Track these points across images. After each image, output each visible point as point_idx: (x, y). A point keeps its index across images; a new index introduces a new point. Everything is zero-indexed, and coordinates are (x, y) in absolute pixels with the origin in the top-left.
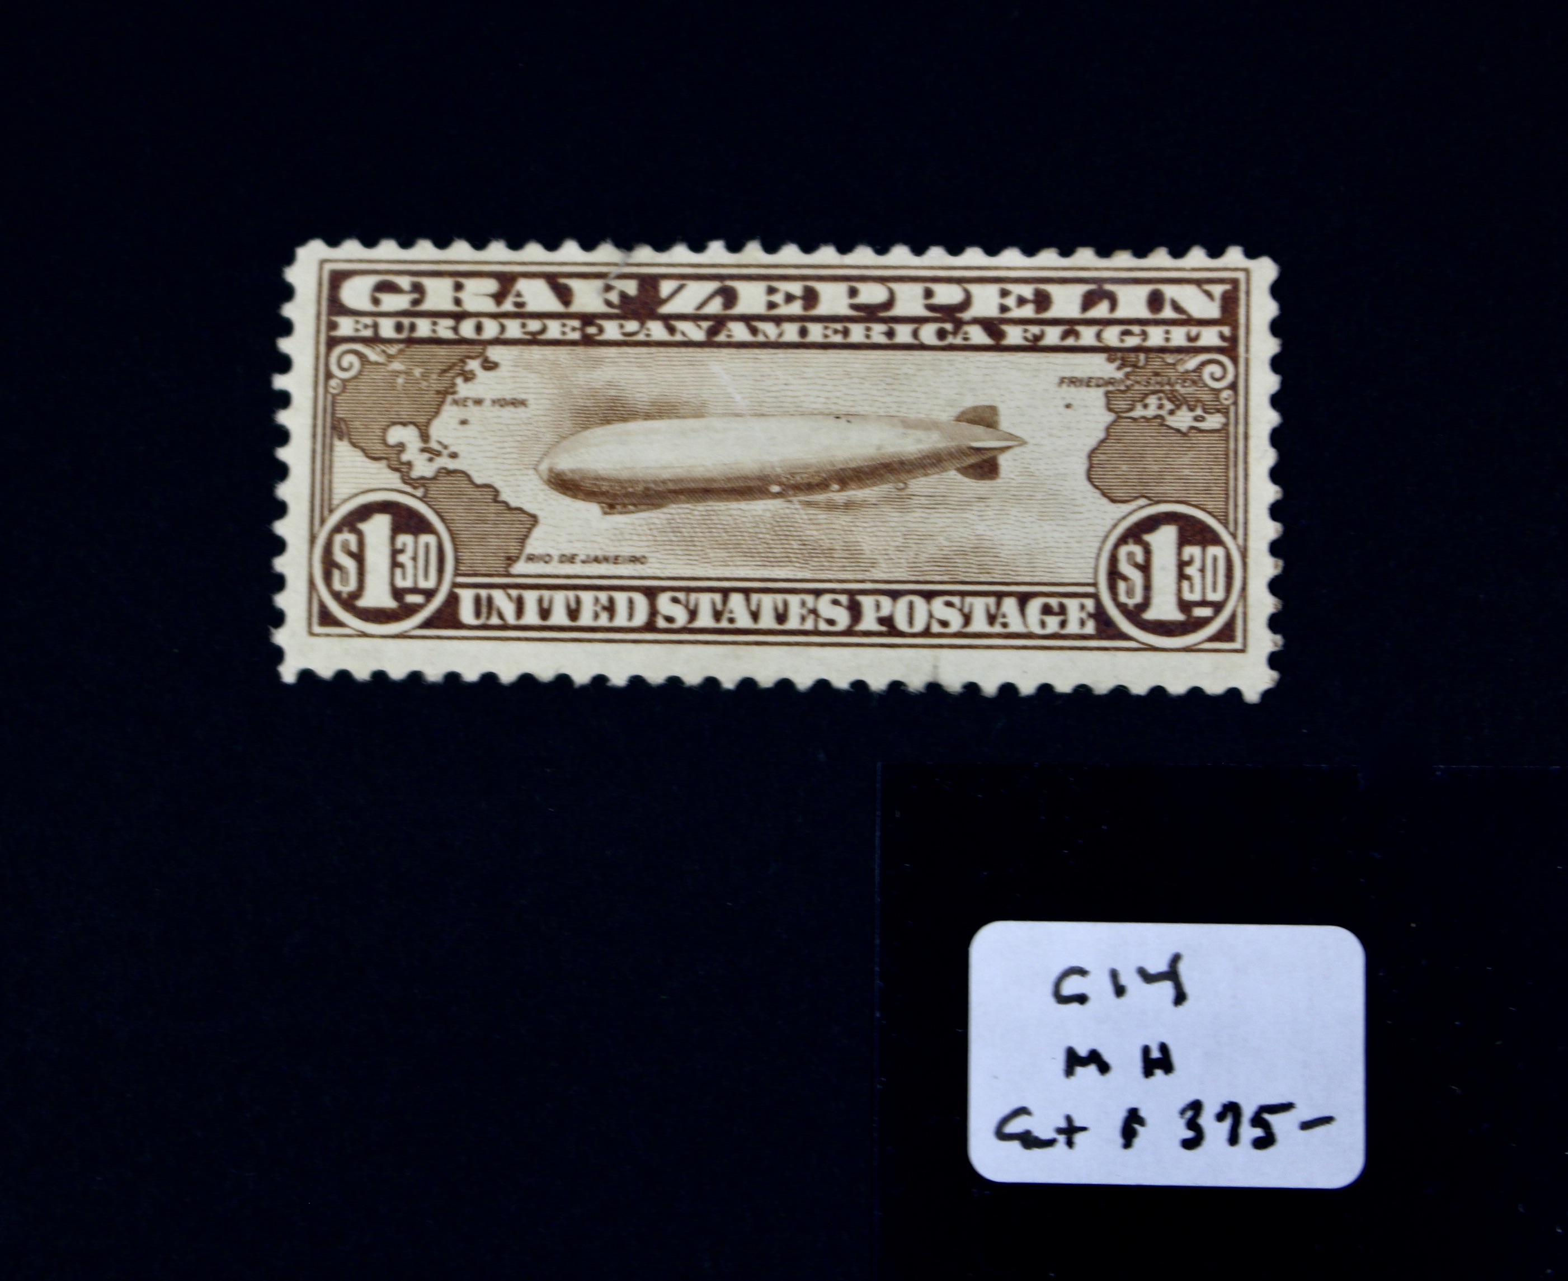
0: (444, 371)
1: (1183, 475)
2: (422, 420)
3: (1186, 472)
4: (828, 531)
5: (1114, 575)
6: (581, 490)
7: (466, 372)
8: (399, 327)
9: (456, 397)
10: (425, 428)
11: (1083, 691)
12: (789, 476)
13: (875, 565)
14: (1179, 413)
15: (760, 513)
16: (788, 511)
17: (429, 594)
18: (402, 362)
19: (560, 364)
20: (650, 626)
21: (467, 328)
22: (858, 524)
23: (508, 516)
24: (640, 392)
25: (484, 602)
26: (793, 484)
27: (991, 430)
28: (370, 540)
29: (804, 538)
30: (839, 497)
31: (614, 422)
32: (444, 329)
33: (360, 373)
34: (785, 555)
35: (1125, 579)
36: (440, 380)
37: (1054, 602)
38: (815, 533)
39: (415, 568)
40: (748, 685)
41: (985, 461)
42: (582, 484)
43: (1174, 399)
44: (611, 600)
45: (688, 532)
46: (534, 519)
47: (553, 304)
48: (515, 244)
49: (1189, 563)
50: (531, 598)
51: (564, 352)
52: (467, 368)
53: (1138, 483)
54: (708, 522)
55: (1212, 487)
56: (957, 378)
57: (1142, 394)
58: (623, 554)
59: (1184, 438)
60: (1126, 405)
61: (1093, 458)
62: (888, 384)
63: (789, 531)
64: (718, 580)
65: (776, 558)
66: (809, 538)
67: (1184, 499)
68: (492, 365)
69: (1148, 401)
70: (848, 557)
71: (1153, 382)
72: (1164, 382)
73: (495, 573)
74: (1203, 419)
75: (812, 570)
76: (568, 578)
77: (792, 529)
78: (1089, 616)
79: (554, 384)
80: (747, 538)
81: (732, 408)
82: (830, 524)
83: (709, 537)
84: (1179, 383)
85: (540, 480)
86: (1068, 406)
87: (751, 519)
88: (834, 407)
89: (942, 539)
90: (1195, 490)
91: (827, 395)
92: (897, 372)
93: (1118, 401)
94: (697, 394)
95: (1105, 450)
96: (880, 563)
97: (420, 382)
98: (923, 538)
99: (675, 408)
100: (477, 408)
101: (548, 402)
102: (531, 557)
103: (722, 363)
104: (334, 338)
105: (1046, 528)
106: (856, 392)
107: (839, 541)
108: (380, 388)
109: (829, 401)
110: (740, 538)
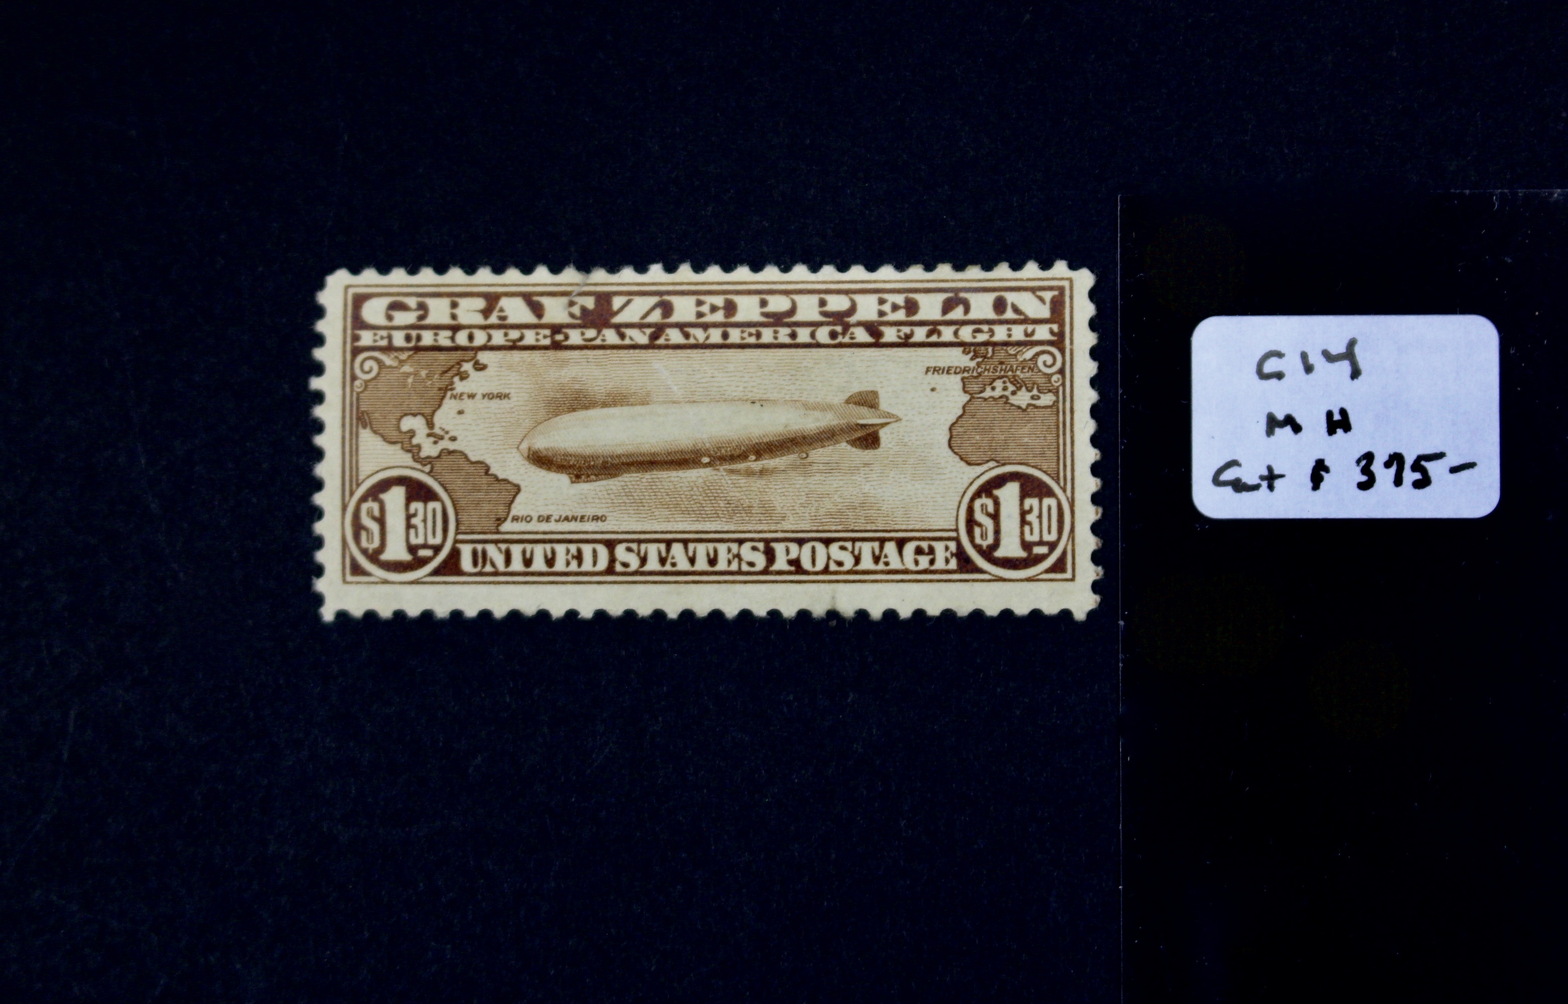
0: (445, 372)
1: (1022, 443)
2: (428, 411)
3: (1026, 440)
4: (747, 493)
5: (971, 522)
7: (461, 372)
8: (408, 338)
9: (455, 392)
10: (430, 417)
11: (948, 615)
13: (785, 518)
14: (1019, 393)
15: (694, 479)
16: (716, 477)
17: (437, 549)
18: (411, 366)
19: (535, 365)
20: (610, 571)
21: (462, 338)
22: (770, 486)
23: (497, 486)
24: (598, 386)
25: (480, 554)
27: (873, 409)
28: (389, 507)
29: (729, 498)
30: (756, 466)
32: (444, 339)
33: (378, 374)
34: (713, 512)
35: (980, 525)
36: (440, 379)
37: (925, 545)
38: (738, 494)
39: (425, 528)
40: (687, 615)
41: (869, 435)
42: (555, 459)
43: (1015, 382)
44: (579, 551)
45: (638, 496)
46: (518, 489)
47: (527, 317)
48: (498, 270)
49: (1030, 511)
50: (516, 550)
51: (539, 355)
52: (462, 369)
53: (989, 449)
54: (654, 487)
55: (1046, 451)
56: (847, 369)
57: (989, 379)
58: (588, 514)
59: (1023, 413)
60: (979, 387)
61: (953, 431)
62: (792, 375)
63: (717, 493)
64: (662, 532)
65: (707, 514)
66: (733, 498)
67: (1026, 461)
68: (482, 366)
69: (995, 384)
70: (764, 512)
71: (999, 369)
72: (1008, 369)
73: (489, 531)
74: (1039, 398)
75: (735, 524)
76: (545, 533)
77: (719, 491)
78: (952, 555)
79: (531, 380)
80: (684, 500)
81: (670, 397)
82: (748, 486)
83: (655, 499)
84: (1019, 370)
85: (522, 457)
86: (933, 390)
87: (687, 484)
88: (750, 395)
89: (836, 496)
90: (1034, 454)
91: (746, 385)
92: (799, 365)
93: (972, 384)
94: (643, 386)
95: (963, 424)
96: (789, 517)
97: (425, 381)
98: (822, 496)
99: (626, 398)
100: (471, 400)
101: (526, 394)
102: (516, 517)
103: (662, 361)
104: (357, 347)
105: (917, 486)
106: (767, 382)
107: (756, 500)
108: (394, 386)
109: (746, 390)
110: (679, 499)
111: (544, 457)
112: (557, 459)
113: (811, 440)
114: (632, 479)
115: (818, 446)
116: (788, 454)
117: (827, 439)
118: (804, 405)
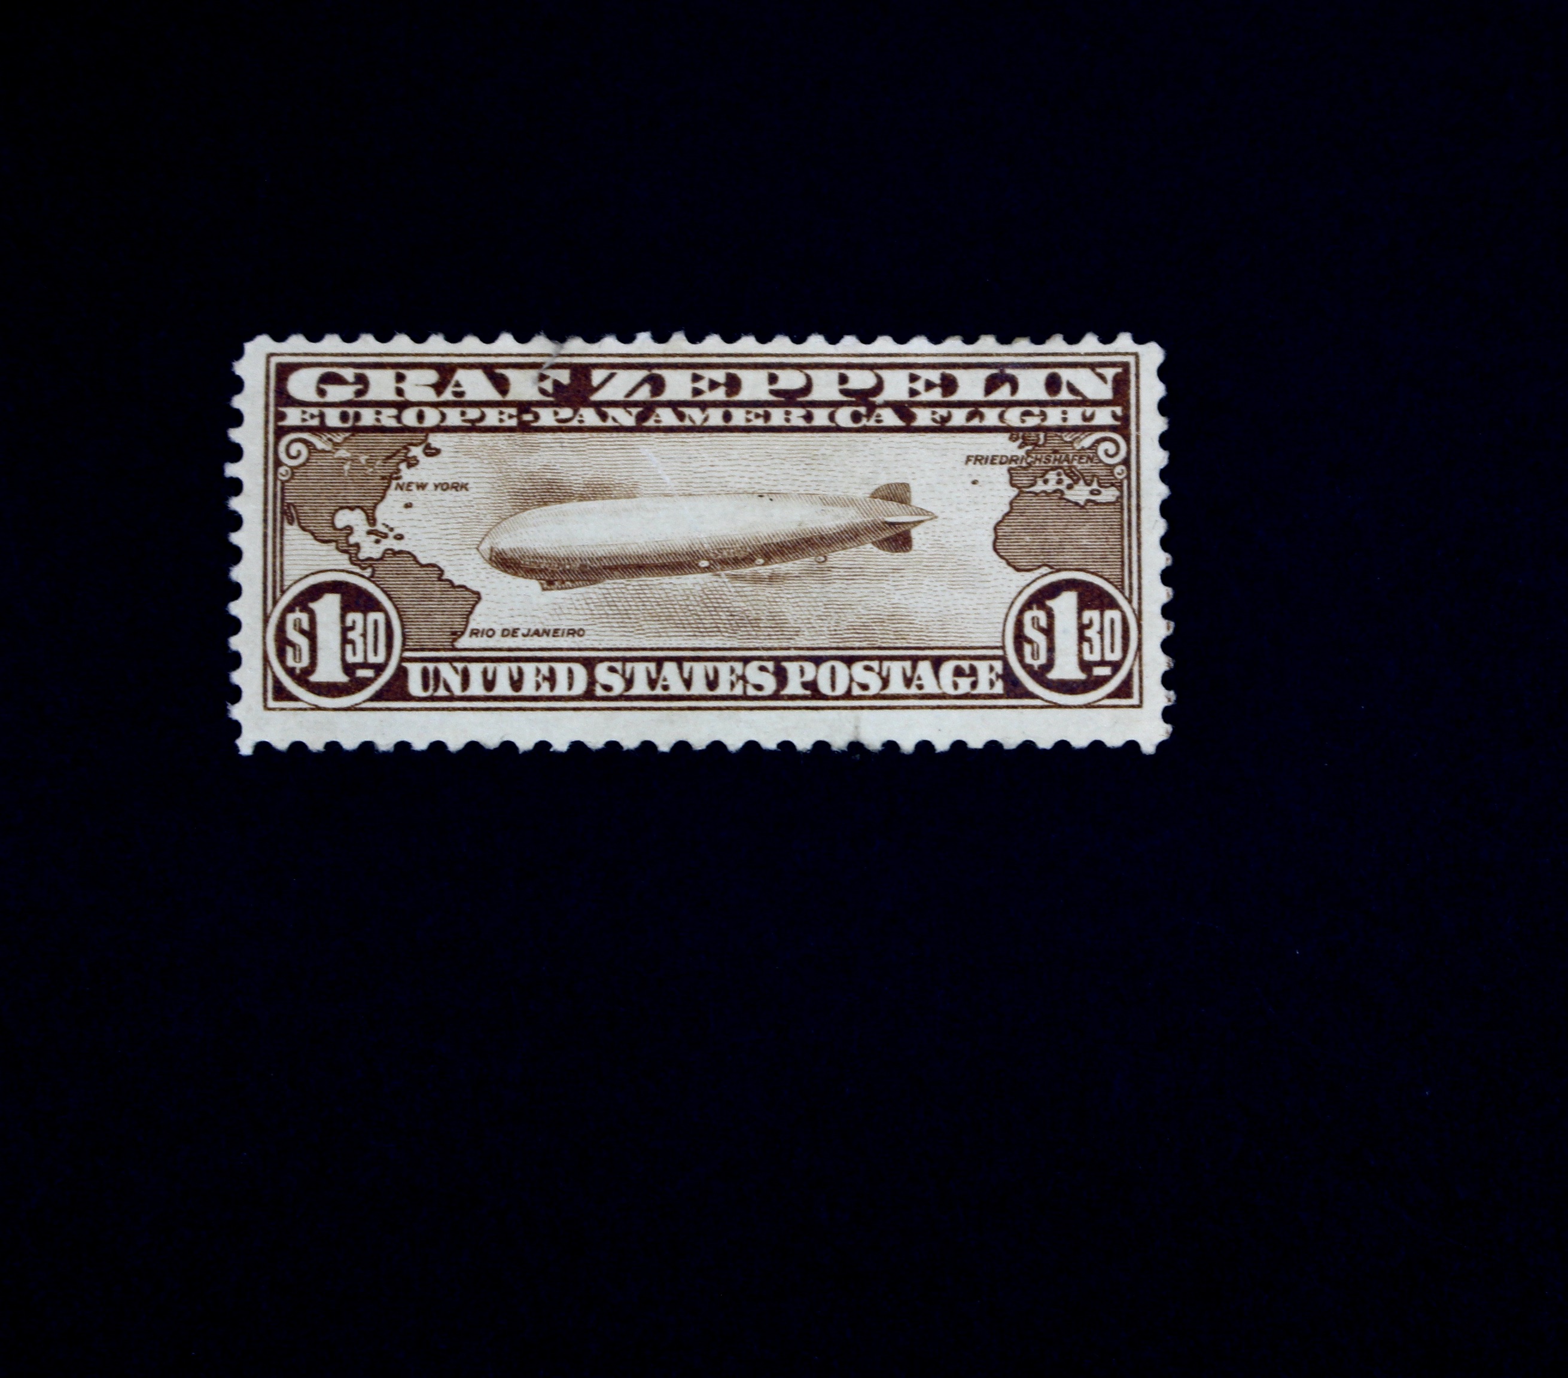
0: (389, 458)
1: (1081, 545)
2: (368, 504)
3: (1085, 542)
4: (754, 603)
5: (1020, 638)
7: (409, 458)
8: (344, 417)
9: (400, 482)
10: (371, 511)
11: (993, 746)
12: (716, 552)
13: (798, 633)
14: (1076, 487)
15: (691, 586)
16: (716, 584)
17: (379, 669)
18: (347, 450)
19: (498, 450)
20: (589, 695)
21: (409, 417)
22: (782, 595)
23: (453, 593)
24: (575, 475)
25: (431, 675)
27: (904, 505)
28: (320, 619)
29: (731, 609)
30: (765, 571)
32: (387, 417)
33: (308, 459)
34: (714, 625)
35: (1030, 642)
36: (384, 466)
37: (965, 665)
38: (742, 604)
39: (365, 644)
40: (682, 747)
41: (899, 535)
42: (522, 562)
43: (1072, 474)
44: (552, 671)
45: (623, 606)
46: (478, 597)
47: (491, 393)
48: (454, 337)
49: (1089, 626)
50: (475, 670)
51: (502, 438)
52: (410, 455)
53: (1040, 552)
54: (642, 595)
55: (1108, 555)
56: (872, 458)
57: (1041, 470)
58: (562, 627)
59: (1081, 511)
60: (1028, 480)
61: (999, 531)
62: (807, 464)
63: (718, 603)
64: (652, 649)
65: (706, 628)
66: (737, 609)
67: (1084, 567)
68: (434, 451)
69: (1047, 476)
70: (773, 626)
71: (1052, 459)
72: (1063, 458)
73: (442, 647)
74: (1099, 493)
75: (739, 639)
76: (510, 650)
77: (720, 601)
78: (998, 676)
79: (494, 468)
80: (678, 611)
81: (662, 488)
82: (756, 595)
83: (643, 610)
84: (1075, 459)
85: (482, 559)
86: (974, 482)
87: (682, 592)
88: (757, 487)
89: (860, 607)
90: (1093, 558)
91: (752, 475)
92: (816, 452)
93: (1020, 477)
94: (629, 476)
95: (1010, 522)
96: (804, 631)
97: (366, 468)
98: (843, 607)
99: (608, 489)
100: (421, 492)
101: (490, 486)
102: (475, 631)
103: (651, 446)
104: (282, 427)
105: (957, 595)
106: (777, 472)
107: (765, 612)
108: (327, 474)
109: (752, 481)
110: (672, 610)
111: (510, 559)
112: (525, 562)
113: (829, 541)
114: (615, 586)
115: (838, 548)
116: (803, 558)
117: (849, 540)
118: (821, 500)
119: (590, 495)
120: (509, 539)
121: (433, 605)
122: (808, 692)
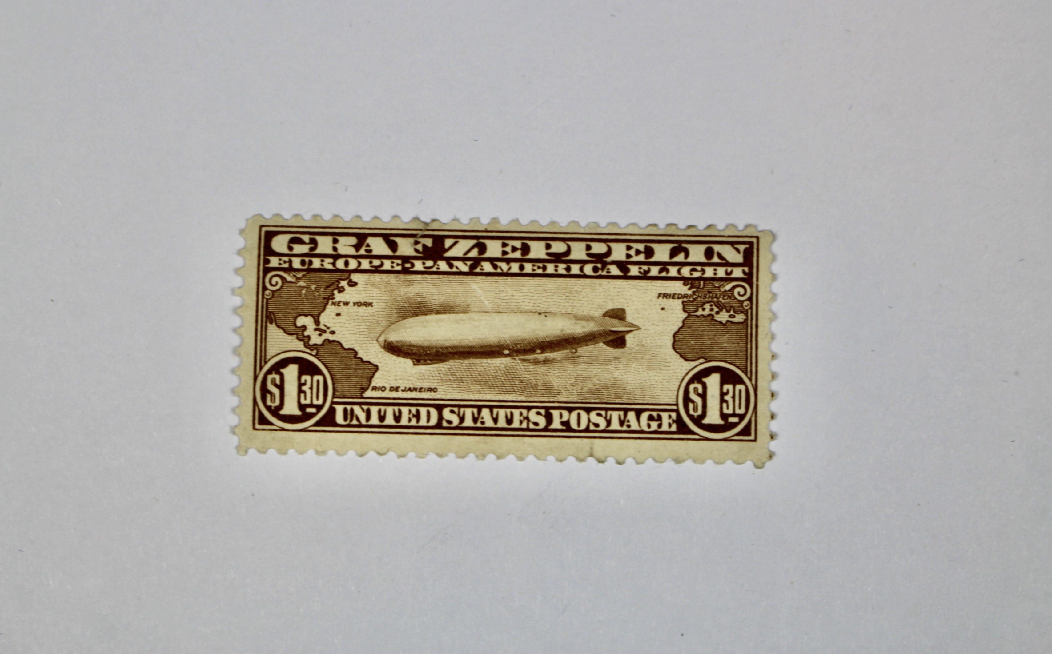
0: (328, 287)
1: (723, 347)
2: (316, 313)
3: (725, 345)
4: (534, 375)
5: (687, 400)
6: (402, 352)
7: (340, 287)
8: (303, 263)
9: (334, 301)
10: (317, 317)
12: (514, 345)
13: (560, 393)
14: (721, 313)
15: (498, 365)
16: (513, 364)
17: (319, 408)
18: (305, 282)
19: (390, 284)
20: (439, 426)
21: (340, 264)
22: (550, 372)
23: (362, 366)
24: (434, 299)
25: (349, 412)
26: (516, 350)
27: (622, 321)
28: (286, 378)
29: (522, 379)
30: (541, 357)
31: (420, 315)
32: (328, 263)
33: (282, 287)
34: (511, 388)
35: (693, 402)
36: (325, 292)
37: (655, 414)
38: (528, 376)
39: (312, 393)
41: (618, 338)
42: (402, 349)
43: (719, 306)
44: (418, 411)
45: (460, 375)
46: (376, 368)
47: (386, 251)
49: (727, 393)
50: (374, 410)
51: (393, 277)
52: (340, 285)
53: (699, 350)
54: (470, 370)
55: (738, 353)
56: (604, 293)
57: (701, 303)
58: (424, 387)
59: (724, 327)
60: (693, 308)
61: (676, 337)
62: (567, 296)
63: (514, 375)
64: (475, 401)
65: (506, 389)
66: (525, 379)
67: (724, 359)
68: (353, 284)
69: (705, 307)
70: (545, 389)
71: (707, 296)
72: (714, 296)
73: (355, 396)
74: (734, 317)
75: (526, 396)
76: (394, 399)
77: (515, 374)
78: (674, 421)
79: (387, 294)
80: (491, 379)
81: (483, 308)
82: (535, 371)
83: (471, 378)
84: (721, 297)
86: (663, 309)
87: (493, 368)
88: (538, 308)
89: (595, 379)
90: (730, 355)
91: (534, 302)
92: (572, 289)
93: (689, 306)
94: (464, 301)
95: (682, 333)
96: (563, 392)
97: (315, 292)
98: (585, 379)
99: (453, 308)
100: (346, 307)
101: (384, 304)
102: (375, 388)
103: (478, 284)
104: (268, 268)
105: (651, 374)
106: (549, 300)
107: (540, 380)
108: (292, 296)
109: (535, 305)
110: (487, 378)
116: (563, 350)
119: (442, 311)
120: (396, 336)
121: (351, 372)
122: (564, 428)
